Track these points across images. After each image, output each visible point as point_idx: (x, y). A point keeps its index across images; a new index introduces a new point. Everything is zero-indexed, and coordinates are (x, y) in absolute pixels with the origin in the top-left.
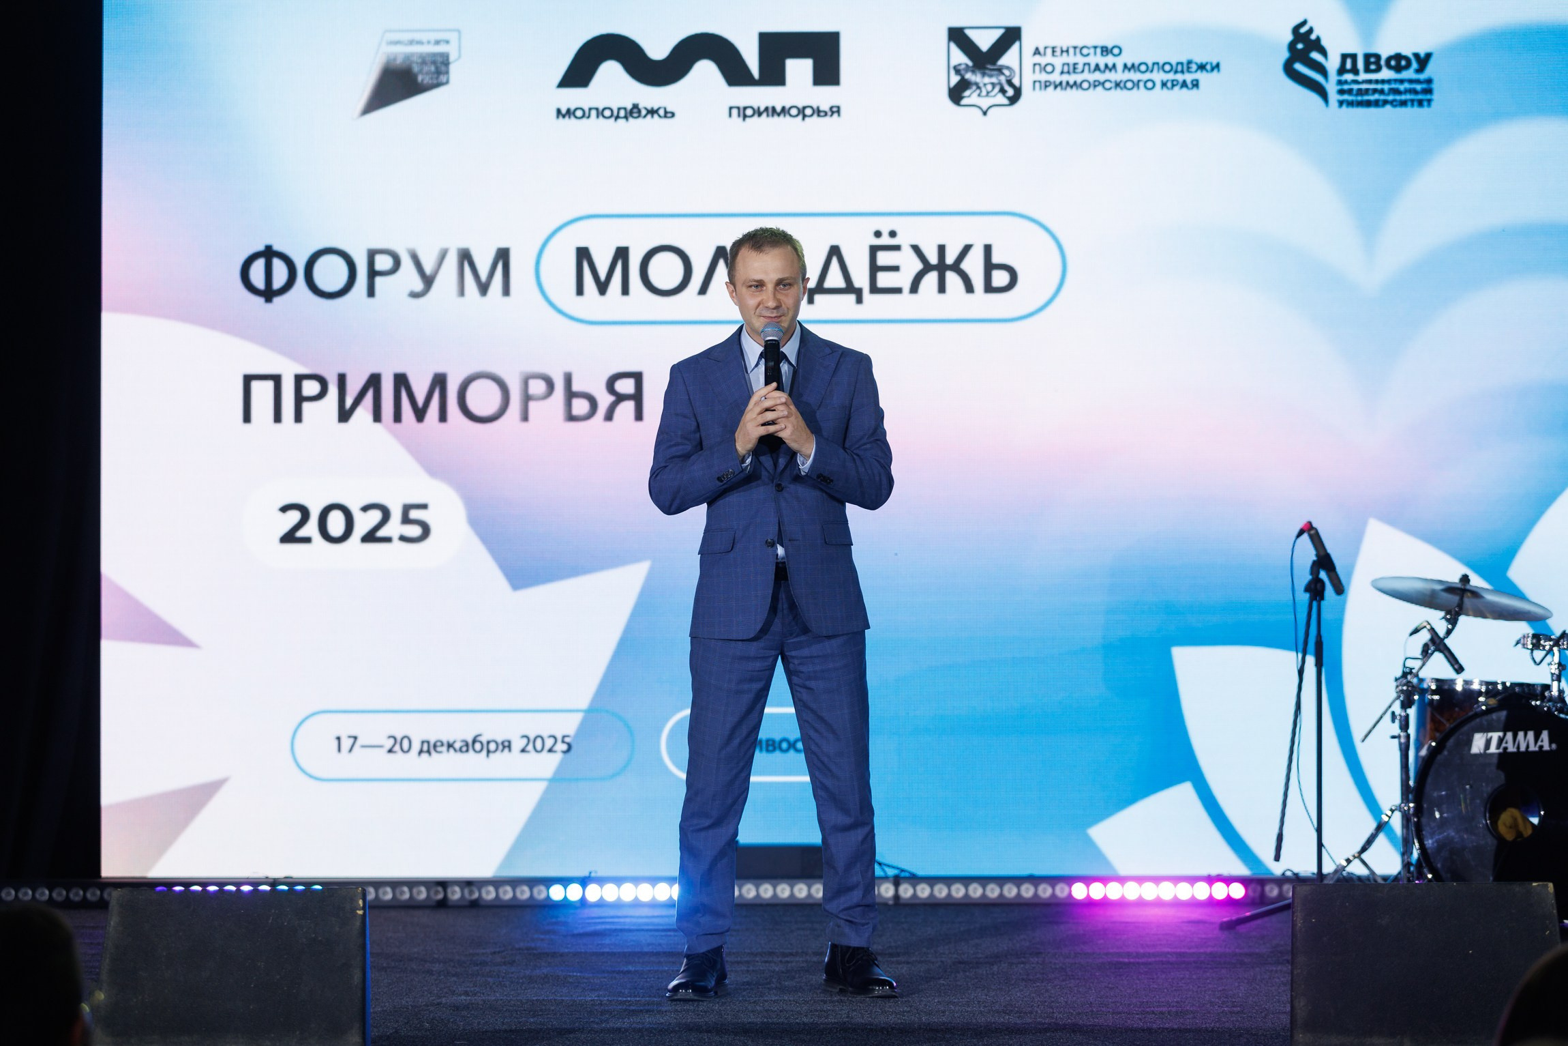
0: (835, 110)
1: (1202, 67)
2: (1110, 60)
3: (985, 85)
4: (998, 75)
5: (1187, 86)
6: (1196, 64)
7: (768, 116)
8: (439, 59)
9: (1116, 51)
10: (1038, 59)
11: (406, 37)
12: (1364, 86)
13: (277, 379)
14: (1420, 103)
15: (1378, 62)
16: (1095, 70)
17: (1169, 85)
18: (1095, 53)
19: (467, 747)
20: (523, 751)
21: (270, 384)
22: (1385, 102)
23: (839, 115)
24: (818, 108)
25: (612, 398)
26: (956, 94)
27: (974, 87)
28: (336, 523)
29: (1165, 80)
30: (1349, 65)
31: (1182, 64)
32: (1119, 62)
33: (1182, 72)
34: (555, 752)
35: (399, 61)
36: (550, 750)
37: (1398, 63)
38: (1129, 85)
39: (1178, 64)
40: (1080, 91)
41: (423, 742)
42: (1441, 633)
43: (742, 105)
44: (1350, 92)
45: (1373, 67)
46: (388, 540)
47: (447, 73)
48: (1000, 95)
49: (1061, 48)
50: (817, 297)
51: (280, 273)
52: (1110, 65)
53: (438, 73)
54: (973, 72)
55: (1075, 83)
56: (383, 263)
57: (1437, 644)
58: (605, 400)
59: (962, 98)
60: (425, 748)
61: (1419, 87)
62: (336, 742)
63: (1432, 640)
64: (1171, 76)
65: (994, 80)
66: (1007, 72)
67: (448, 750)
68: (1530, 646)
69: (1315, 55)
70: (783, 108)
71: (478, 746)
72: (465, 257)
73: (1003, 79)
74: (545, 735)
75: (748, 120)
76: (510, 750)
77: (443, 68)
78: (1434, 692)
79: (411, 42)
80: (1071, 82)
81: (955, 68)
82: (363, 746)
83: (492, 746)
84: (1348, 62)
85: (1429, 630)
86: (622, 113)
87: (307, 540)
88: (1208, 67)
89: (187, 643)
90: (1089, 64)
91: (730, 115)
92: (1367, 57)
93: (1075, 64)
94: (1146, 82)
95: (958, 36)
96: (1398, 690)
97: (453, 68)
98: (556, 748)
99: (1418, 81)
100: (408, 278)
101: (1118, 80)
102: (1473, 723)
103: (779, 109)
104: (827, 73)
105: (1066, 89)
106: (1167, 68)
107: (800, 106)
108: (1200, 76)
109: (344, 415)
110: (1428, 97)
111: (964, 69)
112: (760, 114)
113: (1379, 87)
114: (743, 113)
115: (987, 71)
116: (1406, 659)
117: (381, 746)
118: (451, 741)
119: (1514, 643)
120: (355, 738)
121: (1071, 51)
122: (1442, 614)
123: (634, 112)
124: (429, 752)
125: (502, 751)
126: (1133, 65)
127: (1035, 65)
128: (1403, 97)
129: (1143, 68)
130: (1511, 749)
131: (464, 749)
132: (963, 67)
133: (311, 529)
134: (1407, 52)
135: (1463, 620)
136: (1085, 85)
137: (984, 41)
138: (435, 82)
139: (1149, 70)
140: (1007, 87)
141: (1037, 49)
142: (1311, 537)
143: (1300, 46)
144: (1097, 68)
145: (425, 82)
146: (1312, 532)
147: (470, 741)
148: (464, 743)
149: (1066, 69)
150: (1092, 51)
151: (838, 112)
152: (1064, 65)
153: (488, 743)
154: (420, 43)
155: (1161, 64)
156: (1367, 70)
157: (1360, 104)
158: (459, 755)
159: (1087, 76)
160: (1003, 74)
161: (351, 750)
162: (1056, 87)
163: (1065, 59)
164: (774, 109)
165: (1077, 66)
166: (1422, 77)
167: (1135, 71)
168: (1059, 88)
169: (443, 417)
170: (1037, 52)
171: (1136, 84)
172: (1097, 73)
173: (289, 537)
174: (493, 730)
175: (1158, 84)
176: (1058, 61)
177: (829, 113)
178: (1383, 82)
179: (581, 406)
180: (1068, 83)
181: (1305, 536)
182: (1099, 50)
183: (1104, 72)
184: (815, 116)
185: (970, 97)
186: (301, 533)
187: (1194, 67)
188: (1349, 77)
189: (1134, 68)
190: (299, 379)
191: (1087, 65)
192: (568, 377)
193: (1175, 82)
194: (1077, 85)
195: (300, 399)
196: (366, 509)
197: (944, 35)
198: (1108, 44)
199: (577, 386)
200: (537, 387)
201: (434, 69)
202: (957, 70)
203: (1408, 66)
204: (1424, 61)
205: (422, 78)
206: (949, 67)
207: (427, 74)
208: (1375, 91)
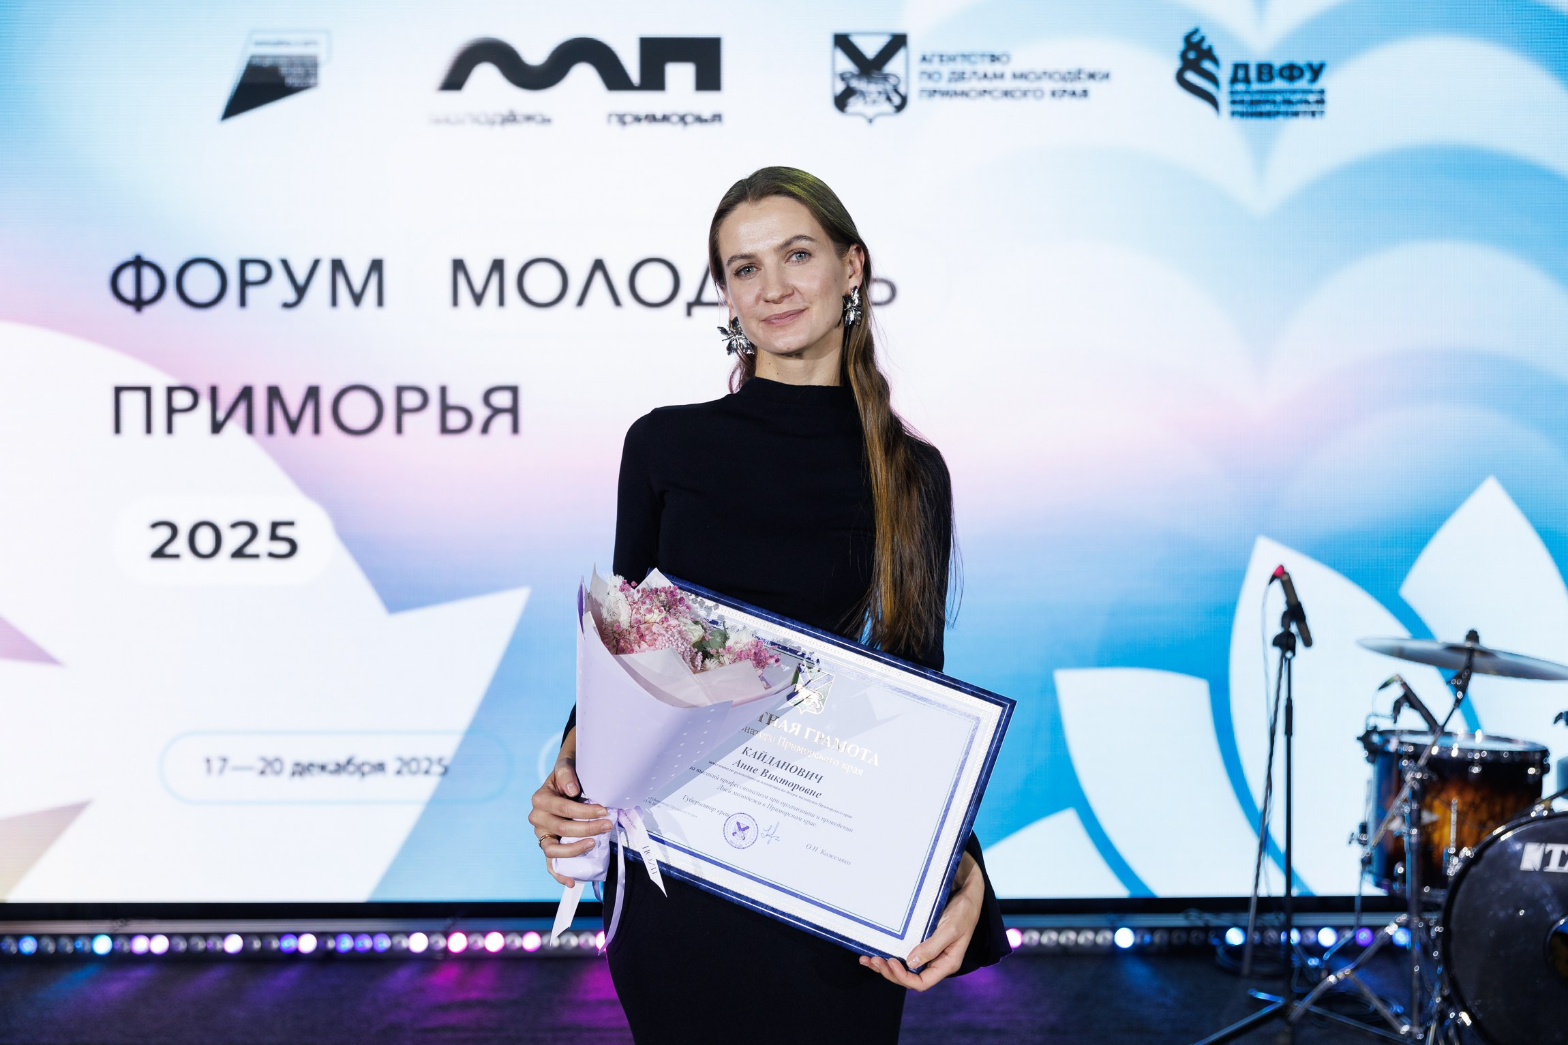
0: (717, 118)
1: (1092, 76)
2: (997, 68)
3: (871, 92)
4: (884, 84)
5: (1076, 95)
6: (1086, 72)
7: (648, 122)
8: (308, 63)
9: (1004, 59)
10: (924, 66)
11: (274, 38)
12: (1257, 97)
13: (147, 391)
14: (1313, 114)
15: (1270, 73)
16: (983, 78)
17: (1059, 93)
18: (983, 61)
19: (340, 768)
20: (399, 772)
21: (140, 397)
22: (1277, 113)
23: (720, 123)
24: (699, 115)
25: (488, 412)
26: (841, 102)
27: (857, 95)
28: (205, 540)
29: (1054, 89)
30: (1241, 74)
31: (1072, 72)
32: (1008, 70)
33: (1072, 81)
34: (432, 773)
35: (267, 63)
36: (427, 772)
37: (1291, 72)
38: (1018, 94)
39: (1067, 72)
40: (968, 99)
41: (296, 764)
43: (621, 110)
44: (1242, 102)
45: (1265, 77)
46: (256, 556)
47: (315, 75)
48: (886, 103)
49: (949, 56)
50: (697, 310)
51: (150, 283)
52: (998, 74)
53: (307, 75)
54: (859, 79)
55: (962, 91)
56: (255, 272)
57: (1411, 701)
58: (481, 413)
59: (847, 106)
60: (297, 770)
61: (1312, 98)
62: (204, 766)
64: (1059, 86)
65: (880, 87)
66: (892, 81)
67: (321, 772)
69: (1207, 65)
70: (664, 116)
71: (351, 768)
72: (338, 266)
73: (889, 87)
74: (420, 757)
75: (627, 126)
76: (385, 772)
77: (311, 70)
79: (279, 43)
80: (959, 91)
81: (841, 75)
83: (366, 769)
84: (1240, 72)
85: (1403, 687)
86: (499, 119)
87: (176, 556)
88: (1098, 76)
89: (50, 660)
91: (609, 122)
92: (1260, 67)
93: (963, 73)
94: (1035, 91)
95: (843, 42)
97: (324, 74)
98: (431, 770)
99: (1311, 92)
100: (281, 288)
101: (1007, 89)
103: (659, 116)
104: (709, 79)
105: (952, 97)
106: (1057, 77)
107: (681, 114)
108: (1091, 85)
109: (217, 427)
110: (1321, 108)
111: (850, 77)
112: (639, 121)
113: (1271, 97)
114: (622, 119)
115: (873, 79)
116: (1373, 716)
117: (250, 768)
118: (324, 763)
120: (225, 760)
121: (959, 59)
123: (511, 118)
124: (301, 774)
125: (377, 773)
126: (1022, 74)
127: (921, 72)
128: (1295, 108)
129: (1032, 77)
131: (337, 771)
132: (849, 74)
133: (180, 545)
134: (1300, 61)
136: (973, 94)
137: (870, 48)
138: (303, 83)
139: (1039, 78)
140: (893, 95)
141: (924, 56)
142: (1283, 583)
143: (1192, 55)
144: (985, 76)
145: (293, 84)
146: (1284, 578)
147: (343, 763)
148: (337, 765)
149: (953, 77)
150: (980, 58)
151: (720, 120)
152: (951, 73)
153: (363, 764)
154: (288, 44)
155: (1050, 73)
156: (1260, 79)
157: (1252, 115)
158: (332, 778)
159: (974, 84)
160: (889, 81)
161: (221, 771)
162: (943, 95)
163: (952, 66)
164: (654, 116)
166: (1315, 86)
167: (1024, 80)
168: (946, 97)
169: (317, 429)
170: (924, 59)
171: (1025, 93)
172: (985, 81)
173: (158, 553)
174: (366, 753)
175: (1048, 94)
176: (946, 69)
177: (711, 121)
178: (1275, 92)
179: (456, 419)
180: (955, 91)
182: (988, 59)
183: (991, 79)
184: (697, 123)
185: (854, 104)
186: (170, 550)
188: (1240, 87)
189: (1023, 76)
190: (170, 390)
191: (975, 73)
192: (443, 390)
193: (1065, 91)
194: (964, 94)
195: (171, 411)
196: (234, 525)
197: (830, 41)
198: (997, 52)
199: (452, 399)
200: (412, 400)
201: (300, 71)
202: (843, 77)
203: (1302, 74)
204: (1316, 71)
205: (290, 81)
206: (834, 74)
207: (298, 76)
208: (1267, 102)
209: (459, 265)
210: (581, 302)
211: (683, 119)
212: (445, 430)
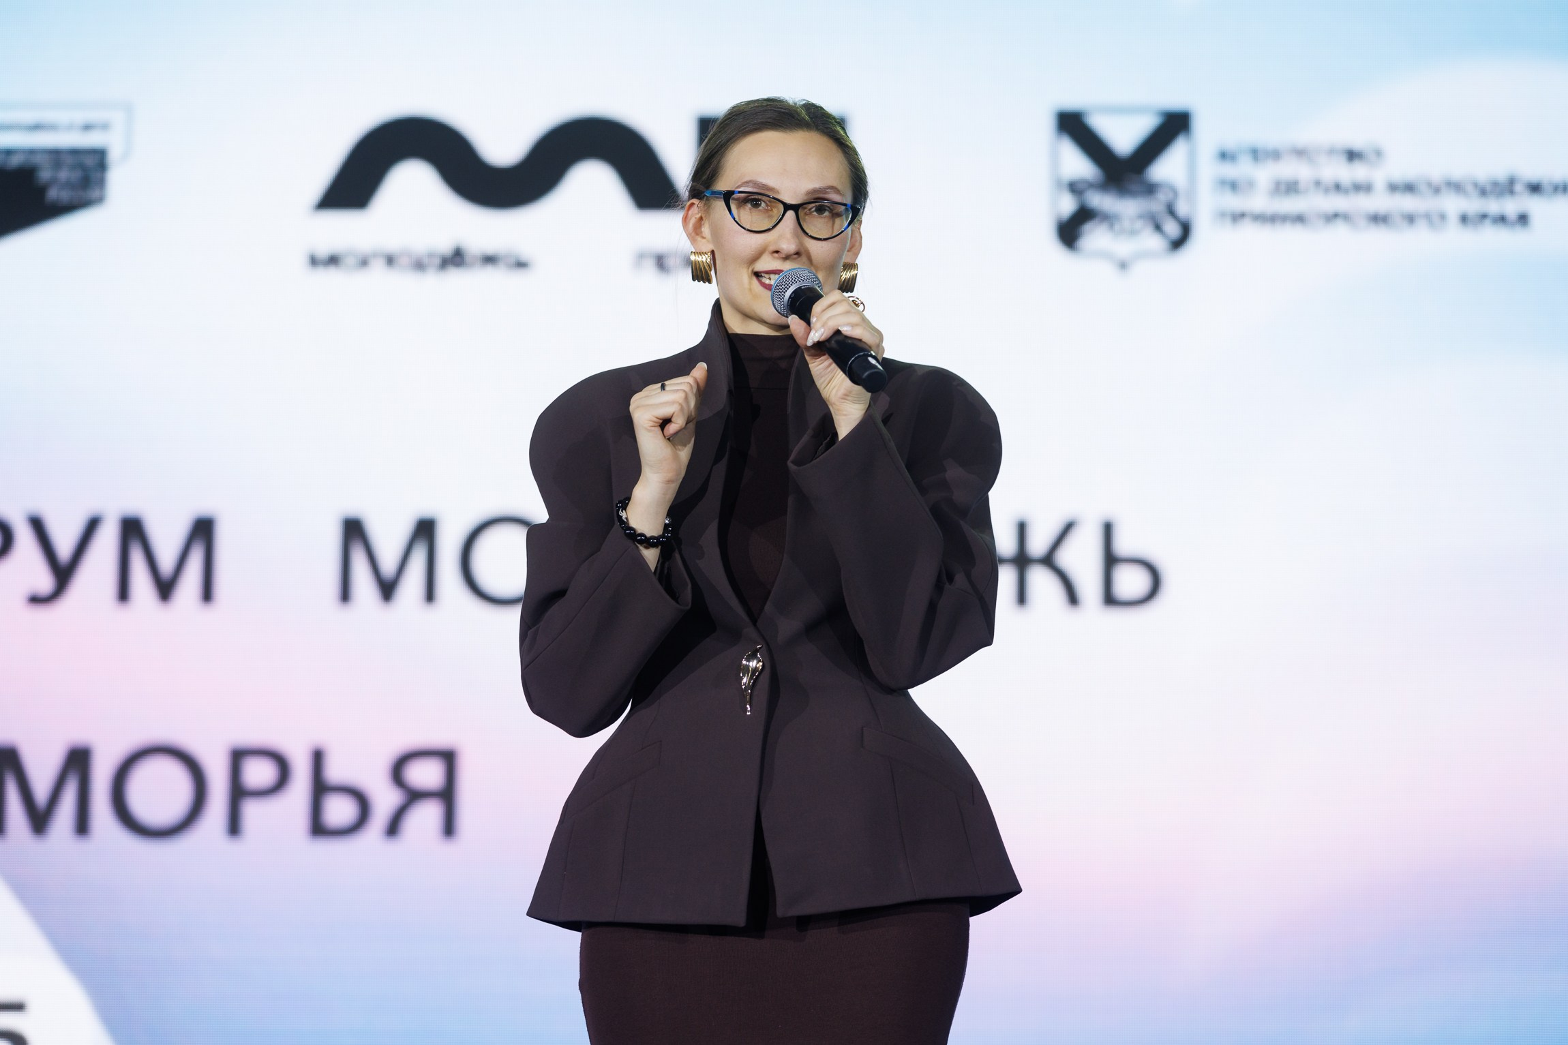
1: (1535, 188)
2: (1359, 172)
3: (1125, 215)
4: (1147, 199)
5: (1507, 222)
6: (1524, 182)
8: (90, 161)
9: (1373, 156)
10: (1223, 169)
11: (29, 117)
16: (1332, 191)
17: (1474, 219)
18: (1333, 160)
25: (398, 797)
26: (1069, 232)
27: (1099, 220)
29: (1465, 211)
31: (1497, 182)
32: (1378, 176)
33: (1498, 196)
35: (15, 161)
38: (1398, 220)
39: (1489, 182)
40: (1305, 229)
43: (661, 248)
47: (101, 183)
48: (1153, 235)
49: (1269, 151)
52: (1362, 183)
53: (85, 182)
54: (1103, 191)
55: (1297, 215)
58: (385, 799)
59: (1081, 239)
64: (1473, 205)
65: (1142, 206)
66: (1164, 194)
72: (134, 530)
73: (1158, 207)
77: (95, 175)
79: (37, 127)
80: (1290, 214)
81: (1070, 183)
86: (433, 260)
88: (1547, 189)
90: (1321, 181)
91: (639, 265)
93: (1296, 182)
94: (1429, 214)
95: (1073, 125)
97: (117, 179)
100: (28, 568)
101: (1378, 211)
105: (1275, 224)
106: (1469, 189)
108: (1534, 206)
111: (1086, 186)
114: (663, 262)
115: (1128, 191)
121: (1289, 157)
123: (456, 259)
126: (1404, 185)
127: (1219, 180)
129: (1423, 189)
132: (1084, 182)
136: (1314, 219)
137: (1123, 135)
138: (78, 199)
139: (1437, 190)
140: (1165, 221)
141: (1222, 150)
144: (1337, 187)
145: (61, 198)
149: (1277, 188)
150: (1328, 156)
152: (1274, 180)
154: (53, 128)
155: (1456, 183)
159: (1316, 201)
160: (1158, 196)
162: (1256, 221)
163: (1275, 168)
165: (1298, 184)
167: (1408, 195)
168: (1261, 223)
169: (82, 827)
170: (1223, 155)
171: (1410, 219)
172: (1337, 196)
175: (1453, 219)
176: (1265, 174)
179: (339, 812)
180: (1283, 214)
182: (1340, 156)
183: (1348, 193)
185: (1094, 237)
189: (1409, 188)
191: (1318, 183)
192: (318, 758)
193: (1484, 216)
194: (1300, 219)
197: (1047, 124)
198: (1357, 143)
199: (335, 772)
200: (259, 773)
201: (74, 175)
202: (1075, 188)
205: (53, 194)
206: (1058, 183)
207: (69, 185)
212: (318, 829)
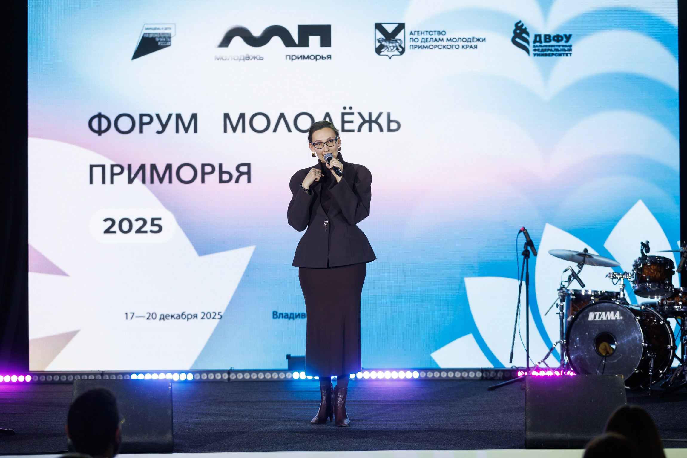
0: (329, 57)
1: (478, 40)
2: (441, 37)
3: (390, 47)
4: (395, 43)
5: (472, 48)
6: (476, 38)
7: (302, 59)
8: (167, 36)
9: (443, 33)
10: (412, 36)
11: (153, 26)
12: (544, 48)
13: (103, 166)
14: (567, 55)
15: (550, 38)
16: (435, 41)
17: (465, 47)
18: (435, 34)
19: (179, 317)
20: (202, 318)
21: (100, 169)
22: (553, 54)
23: (331, 59)
24: (322, 56)
25: (238, 174)
26: (378, 51)
27: (386, 48)
28: (126, 226)
29: (463, 45)
30: (538, 39)
31: (470, 38)
32: (445, 38)
33: (470, 42)
34: (215, 319)
35: (151, 36)
36: (213, 318)
37: (558, 38)
38: (449, 47)
39: (469, 38)
40: (429, 50)
41: (161, 315)
42: (576, 272)
43: (291, 54)
44: (538, 50)
45: (548, 40)
46: (146, 232)
47: (170, 41)
48: (396, 51)
49: (421, 32)
51: (104, 124)
52: (441, 39)
53: (166, 41)
54: (385, 41)
55: (427, 46)
56: (146, 119)
57: (574, 276)
58: (235, 174)
59: (381, 52)
60: (162, 317)
61: (566, 48)
62: (126, 315)
63: (572, 274)
64: (466, 44)
65: (394, 45)
67: (172, 318)
68: (612, 277)
69: (524, 35)
70: (308, 56)
71: (184, 317)
72: (179, 116)
73: (397, 44)
74: (211, 312)
75: (293, 60)
76: (197, 318)
77: (169, 40)
78: (573, 295)
79: (155, 29)
80: (425, 46)
81: (378, 40)
82: (137, 317)
83: (190, 317)
85: (571, 270)
86: (242, 58)
87: (114, 232)
88: (481, 40)
89: (64, 274)
90: (432, 38)
91: (286, 59)
92: (545, 36)
93: (427, 38)
94: (456, 46)
95: (379, 27)
96: (559, 295)
97: (173, 40)
98: (215, 317)
99: (566, 46)
100: (156, 125)
101: (444, 45)
102: (589, 308)
103: (306, 56)
104: (326, 42)
105: (423, 48)
106: (464, 40)
107: (315, 55)
108: (478, 43)
109: (131, 181)
110: (570, 52)
111: (382, 40)
112: (298, 58)
113: (550, 48)
114: (292, 58)
115: (391, 41)
116: (562, 282)
117: (144, 317)
118: (173, 315)
119: (606, 276)
120: (133, 314)
121: (425, 33)
122: (577, 264)
123: (248, 58)
124: (163, 319)
125: (194, 318)
126: (450, 39)
127: (410, 38)
128: (560, 52)
129: (454, 40)
130: (605, 319)
131: (178, 318)
132: (381, 39)
133: (116, 228)
134: (562, 34)
135: (585, 266)
136: (431, 47)
137: (390, 29)
138: (165, 45)
139: (457, 41)
140: (399, 48)
141: (411, 32)
142: (524, 233)
143: (518, 31)
144: (436, 40)
145: (161, 45)
146: (525, 231)
147: (180, 314)
148: (178, 315)
149: (423, 40)
150: (434, 33)
151: (330, 57)
152: (422, 38)
153: (188, 315)
154: (158, 29)
155: (462, 38)
156: (545, 41)
157: (542, 55)
158: (176, 320)
159: (431, 43)
160: (398, 42)
161: (131, 318)
162: (419, 48)
163: (423, 36)
164: (304, 56)
165: (427, 39)
166: (568, 44)
167: (451, 41)
168: (420, 48)
169: (170, 182)
170: (411, 33)
172: (436, 42)
173: (107, 231)
174: (189, 311)
175: (461, 47)
176: (420, 37)
177: (327, 58)
178: (552, 46)
179: (225, 177)
180: (424, 46)
181: (522, 233)
182: (436, 33)
183: (438, 42)
184: (321, 59)
185: (384, 52)
186: (111, 230)
187: (475, 40)
188: (538, 44)
190: (112, 166)
192: (221, 165)
193: (468, 46)
195: (113, 174)
196: (137, 220)
197: (374, 26)
198: (441, 30)
199: (224, 169)
200: (208, 169)
201: (164, 39)
203: (562, 40)
204: (568, 38)
205: (159, 44)
206: (376, 39)
207: (162, 41)
208: (549, 50)
209: (227, 116)
210: (275, 130)
211: (315, 58)
212: (221, 181)
